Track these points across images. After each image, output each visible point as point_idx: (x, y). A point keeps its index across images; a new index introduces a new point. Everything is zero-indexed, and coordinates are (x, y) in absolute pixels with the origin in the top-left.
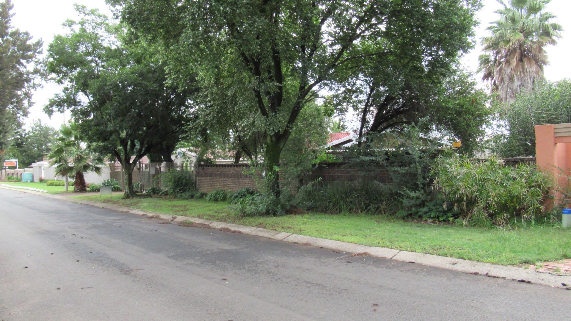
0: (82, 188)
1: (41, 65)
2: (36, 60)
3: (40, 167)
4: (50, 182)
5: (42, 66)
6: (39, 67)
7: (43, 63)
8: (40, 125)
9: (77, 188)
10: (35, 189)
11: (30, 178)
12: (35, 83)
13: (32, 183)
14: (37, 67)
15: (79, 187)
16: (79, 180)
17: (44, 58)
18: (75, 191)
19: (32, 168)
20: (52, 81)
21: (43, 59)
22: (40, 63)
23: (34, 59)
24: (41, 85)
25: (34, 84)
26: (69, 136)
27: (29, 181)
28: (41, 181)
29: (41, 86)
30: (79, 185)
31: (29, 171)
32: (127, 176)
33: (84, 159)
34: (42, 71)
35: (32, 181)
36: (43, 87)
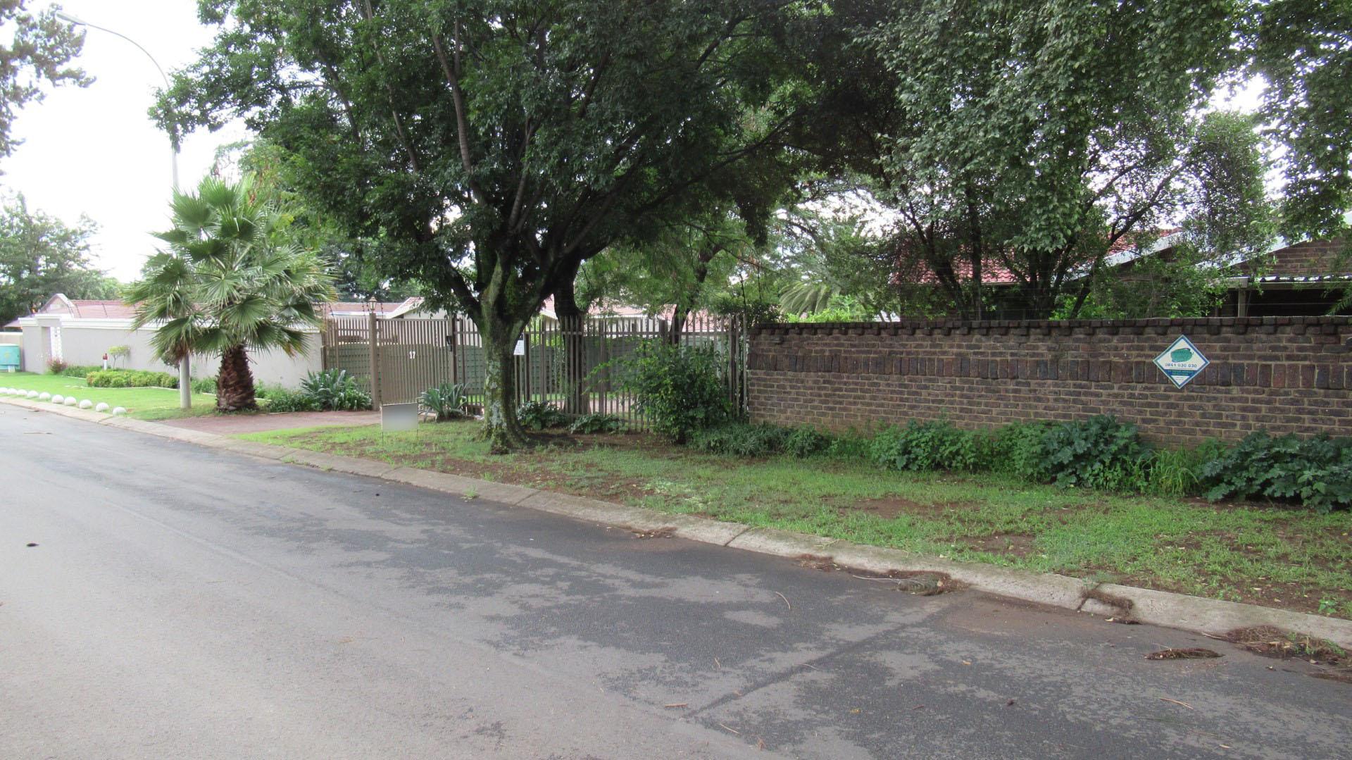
0: (243, 399)
1: (34, 31)
2: (23, 14)
3: (46, 329)
4: (97, 375)
5: (37, 36)
6: (30, 39)
7: (41, 28)
8: (24, 211)
9: (228, 398)
10: (33, 393)
11: (15, 360)
12: (18, 84)
13: (22, 378)
14: (26, 39)
15: (236, 398)
16: (234, 374)
17: (45, 14)
18: (222, 411)
19: (17, 329)
20: (69, 81)
21: (42, 14)
22: (34, 26)
23: (17, 10)
24: (36, 91)
25: (15, 87)
26: (200, 224)
27: (11, 369)
28: (58, 369)
29: (38, 94)
30: (235, 390)
31: (7, 340)
32: (498, 364)
33: (256, 303)
34: (39, 51)
35: (21, 369)
36: (42, 97)
